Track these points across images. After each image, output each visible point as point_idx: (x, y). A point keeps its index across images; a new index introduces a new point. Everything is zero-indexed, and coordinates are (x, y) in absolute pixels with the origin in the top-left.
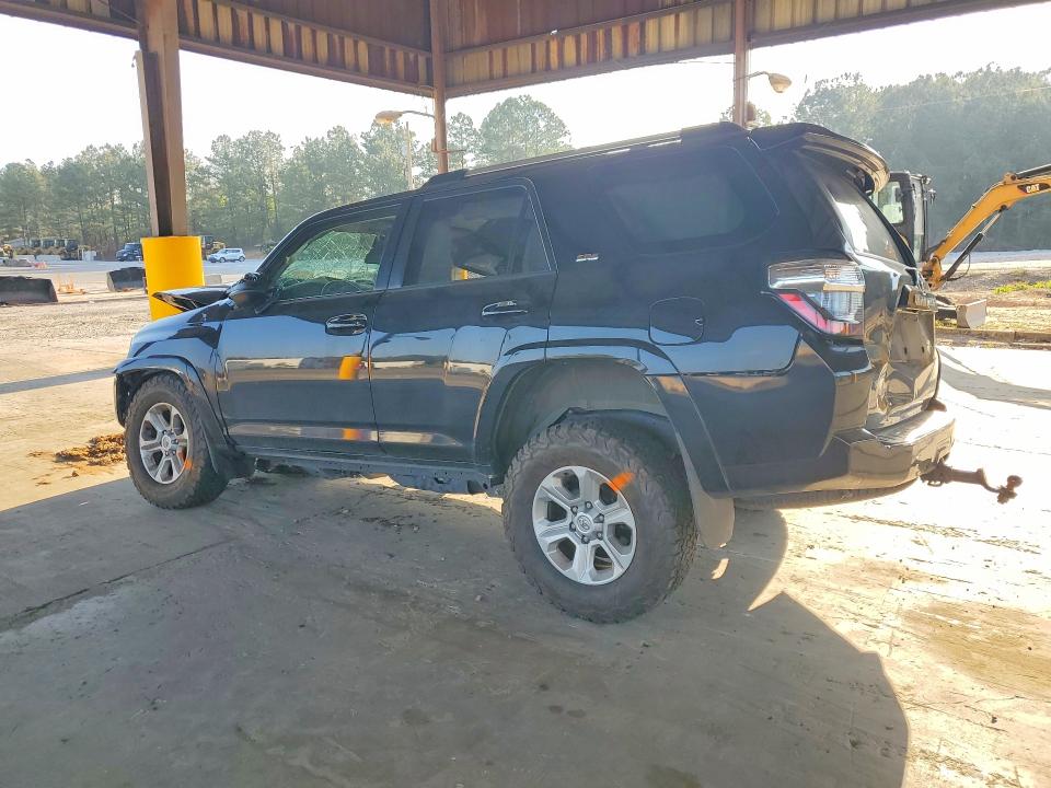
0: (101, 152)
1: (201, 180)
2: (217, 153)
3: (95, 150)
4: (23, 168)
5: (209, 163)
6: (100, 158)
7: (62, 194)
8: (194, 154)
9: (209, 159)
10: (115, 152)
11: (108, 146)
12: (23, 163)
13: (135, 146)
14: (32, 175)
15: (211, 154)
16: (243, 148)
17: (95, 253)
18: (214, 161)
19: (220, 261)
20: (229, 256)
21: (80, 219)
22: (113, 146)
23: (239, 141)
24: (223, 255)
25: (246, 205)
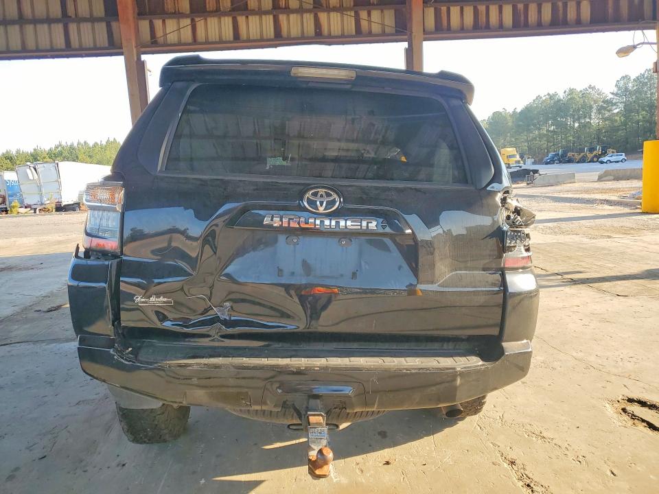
0: (544, 98)
1: (605, 108)
2: (619, 88)
3: (541, 98)
4: (500, 113)
5: (612, 96)
6: (544, 101)
7: (519, 126)
8: (603, 92)
9: (613, 94)
10: (551, 97)
11: (549, 94)
12: (501, 110)
13: (565, 92)
14: (505, 118)
15: (615, 90)
16: (640, 82)
17: (533, 160)
18: (616, 94)
19: (606, 163)
20: (613, 159)
21: (527, 141)
22: (551, 93)
23: (637, 78)
24: (609, 158)
25: (638, 122)
